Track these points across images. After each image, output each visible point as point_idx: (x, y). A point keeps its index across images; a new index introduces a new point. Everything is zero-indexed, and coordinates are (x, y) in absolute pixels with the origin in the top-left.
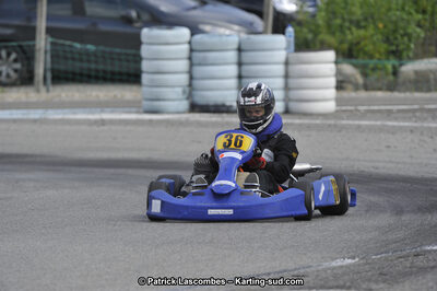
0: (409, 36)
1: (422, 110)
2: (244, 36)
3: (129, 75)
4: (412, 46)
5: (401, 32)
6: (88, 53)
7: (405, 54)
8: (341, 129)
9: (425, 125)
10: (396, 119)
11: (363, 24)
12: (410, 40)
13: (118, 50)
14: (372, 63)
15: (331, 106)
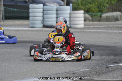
0: (104, 6)
1: (108, 27)
2: (58, 6)
3: (26, 17)
4: (105, 9)
5: (102, 5)
6: (14, 11)
7: (103, 11)
8: (85, 32)
9: (109, 31)
10: (101, 29)
11: (91, 3)
12: (105, 7)
13: (23, 10)
14: (94, 14)
15: (82, 26)
